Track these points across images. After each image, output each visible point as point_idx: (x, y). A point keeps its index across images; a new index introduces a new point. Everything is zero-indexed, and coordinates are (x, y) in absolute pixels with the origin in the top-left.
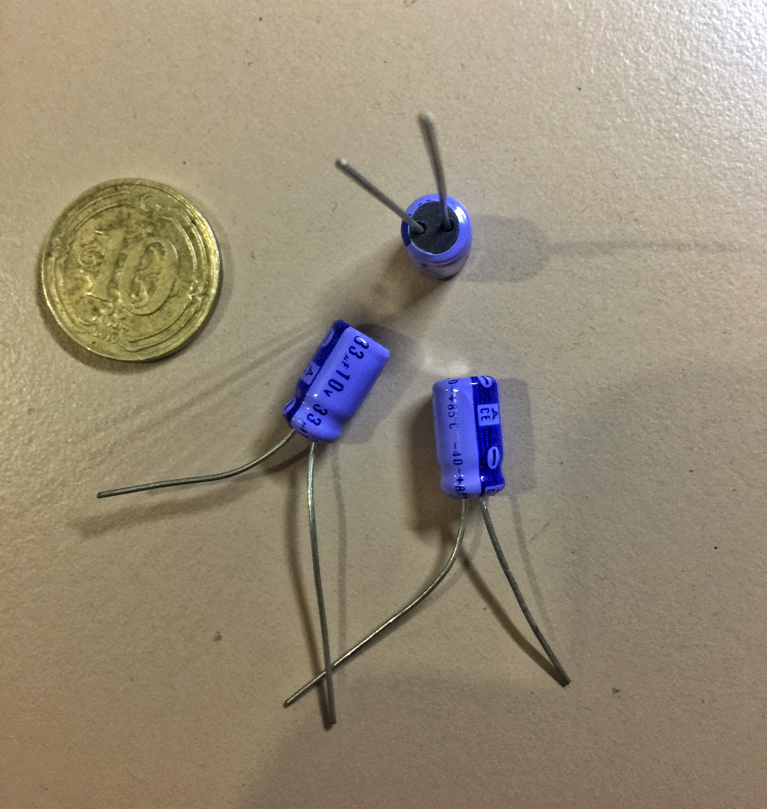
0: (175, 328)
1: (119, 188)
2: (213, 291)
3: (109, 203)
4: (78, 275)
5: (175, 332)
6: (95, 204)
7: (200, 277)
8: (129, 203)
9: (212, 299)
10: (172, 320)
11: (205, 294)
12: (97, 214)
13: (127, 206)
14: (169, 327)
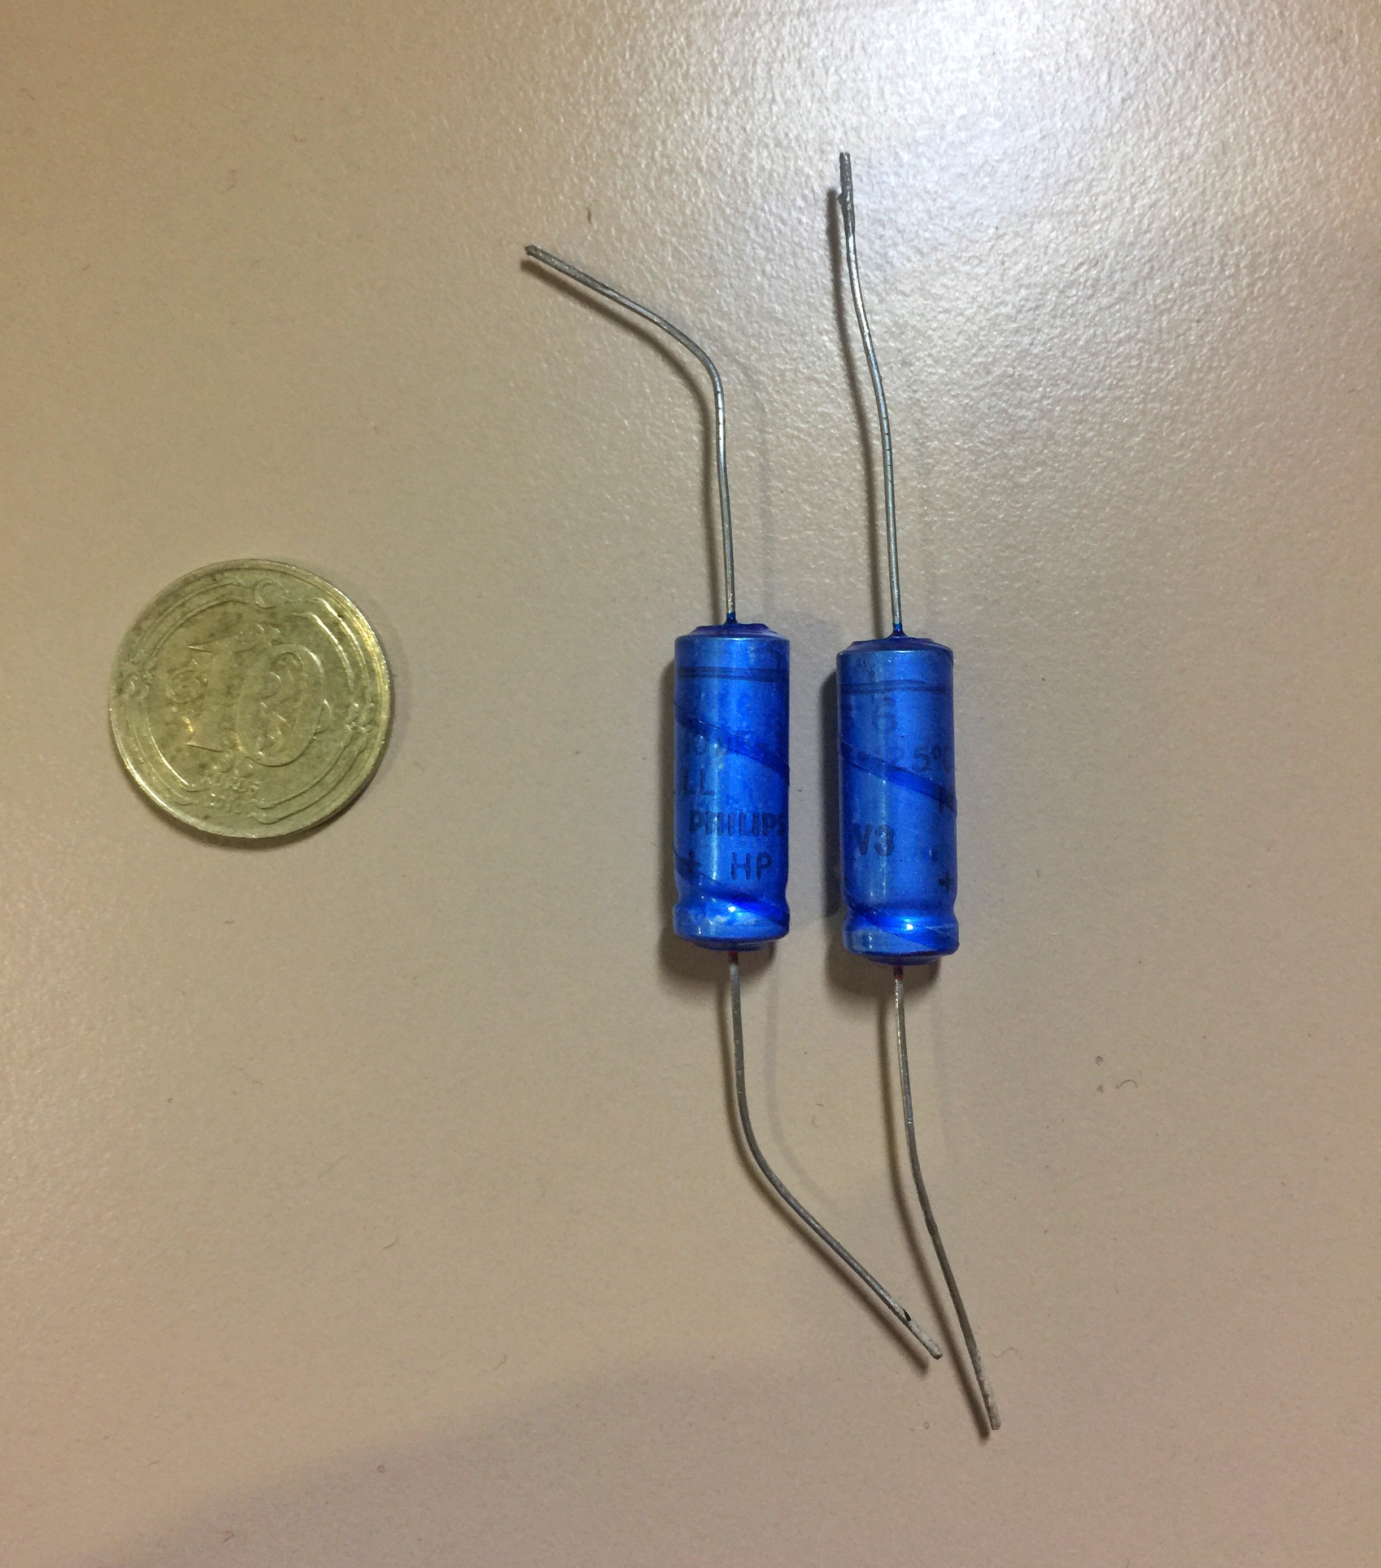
0: (330, 779)
1: (218, 577)
2: (384, 716)
3: (204, 601)
4: (169, 718)
5: (332, 786)
6: (183, 605)
7: (362, 699)
8: (237, 598)
9: (383, 728)
10: (324, 768)
11: (373, 722)
12: (188, 620)
13: (235, 602)
14: (321, 780)
